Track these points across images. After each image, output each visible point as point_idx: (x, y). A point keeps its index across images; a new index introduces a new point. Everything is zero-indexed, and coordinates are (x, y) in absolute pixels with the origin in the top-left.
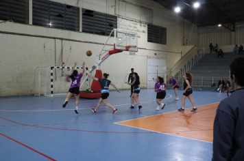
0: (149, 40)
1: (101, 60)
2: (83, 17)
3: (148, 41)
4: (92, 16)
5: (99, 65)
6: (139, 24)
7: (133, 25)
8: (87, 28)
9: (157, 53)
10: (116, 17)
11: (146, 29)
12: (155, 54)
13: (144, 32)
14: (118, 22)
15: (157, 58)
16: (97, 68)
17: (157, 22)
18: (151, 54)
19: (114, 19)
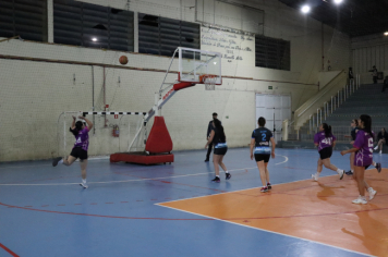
0: (259, 63)
1: (162, 101)
2: (139, 28)
3: (257, 65)
4: (156, 25)
5: (160, 108)
6: (239, 36)
7: (228, 39)
8: (146, 46)
9: (274, 85)
10: (198, 26)
11: (252, 44)
12: (270, 88)
13: (248, 49)
14: (202, 34)
15: (274, 94)
16: (157, 114)
17: (273, 32)
18: (263, 87)
19: (195, 29)
